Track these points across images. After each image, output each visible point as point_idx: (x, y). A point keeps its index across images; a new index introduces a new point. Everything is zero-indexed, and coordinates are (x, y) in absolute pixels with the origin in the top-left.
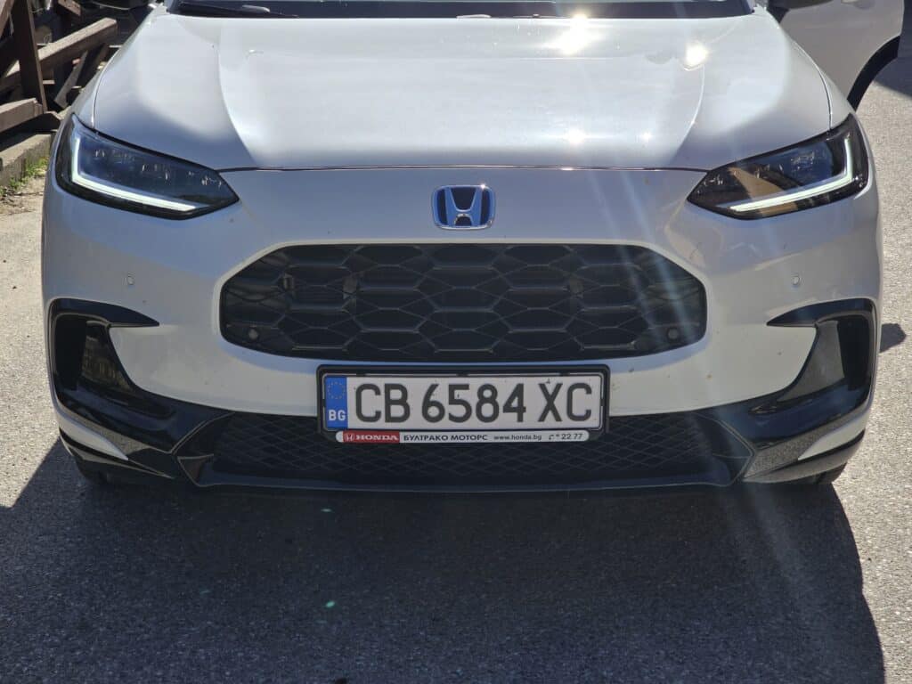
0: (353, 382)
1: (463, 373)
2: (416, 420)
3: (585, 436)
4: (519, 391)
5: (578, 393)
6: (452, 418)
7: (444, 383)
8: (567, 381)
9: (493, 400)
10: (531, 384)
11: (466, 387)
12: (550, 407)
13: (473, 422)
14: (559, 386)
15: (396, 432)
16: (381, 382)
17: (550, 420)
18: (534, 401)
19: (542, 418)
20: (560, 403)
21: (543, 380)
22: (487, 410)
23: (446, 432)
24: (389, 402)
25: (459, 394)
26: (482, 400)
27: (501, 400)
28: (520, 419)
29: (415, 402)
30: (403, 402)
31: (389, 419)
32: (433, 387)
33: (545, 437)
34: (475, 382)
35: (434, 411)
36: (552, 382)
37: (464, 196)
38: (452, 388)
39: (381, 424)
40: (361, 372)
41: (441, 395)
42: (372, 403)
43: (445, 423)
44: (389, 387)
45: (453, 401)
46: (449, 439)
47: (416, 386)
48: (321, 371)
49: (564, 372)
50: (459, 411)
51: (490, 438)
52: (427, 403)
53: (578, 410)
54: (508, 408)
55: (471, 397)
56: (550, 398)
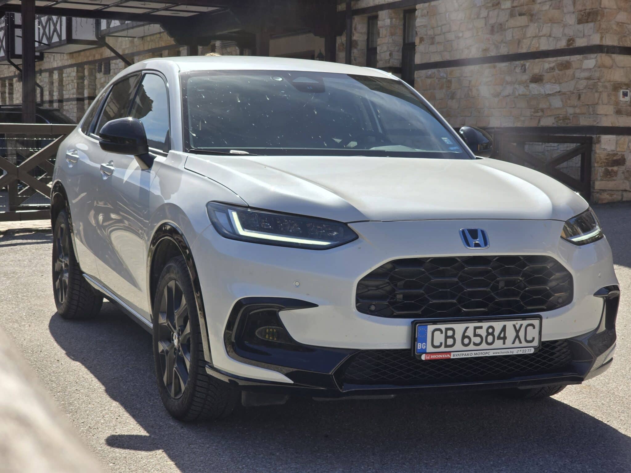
0: (431, 328)
1: (480, 321)
2: (458, 346)
3: (532, 351)
4: (504, 329)
5: (530, 328)
6: (475, 344)
7: (472, 325)
8: (525, 323)
9: (492, 334)
10: (509, 324)
11: (481, 328)
12: (517, 336)
13: (484, 346)
14: (521, 325)
15: (449, 352)
16: (443, 327)
17: (517, 344)
18: (510, 334)
19: (513, 343)
20: (522, 334)
21: (514, 322)
22: (490, 339)
23: (472, 352)
24: (447, 337)
25: (478, 331)
26: (488, 334)
27: (496, 334)
28: (504, 343)
29: (458, 337)
30: (453, 337)
31: (446, 346)
32: (467, 328)
33: (515, 352)
34: (485, 325)
35: (466, 341)
36: (518, 323)
37: (474, 233)
38: (476, 328)
39: (442, 349)
40: (435, 323)
41: (470, 333)
42: (439, 338)
43: (471, 347)
44: (447, 329)
45: (475, 335)
46: (473, 355)
47: (459, 328)
48: (414, 324)
49: (524, 318)
50: (477, 340)
51: (491, 354)
52: (464, 337)
53: (529, 338)
54: (499, 338)
55: (483, 332)
56: (517, 332)
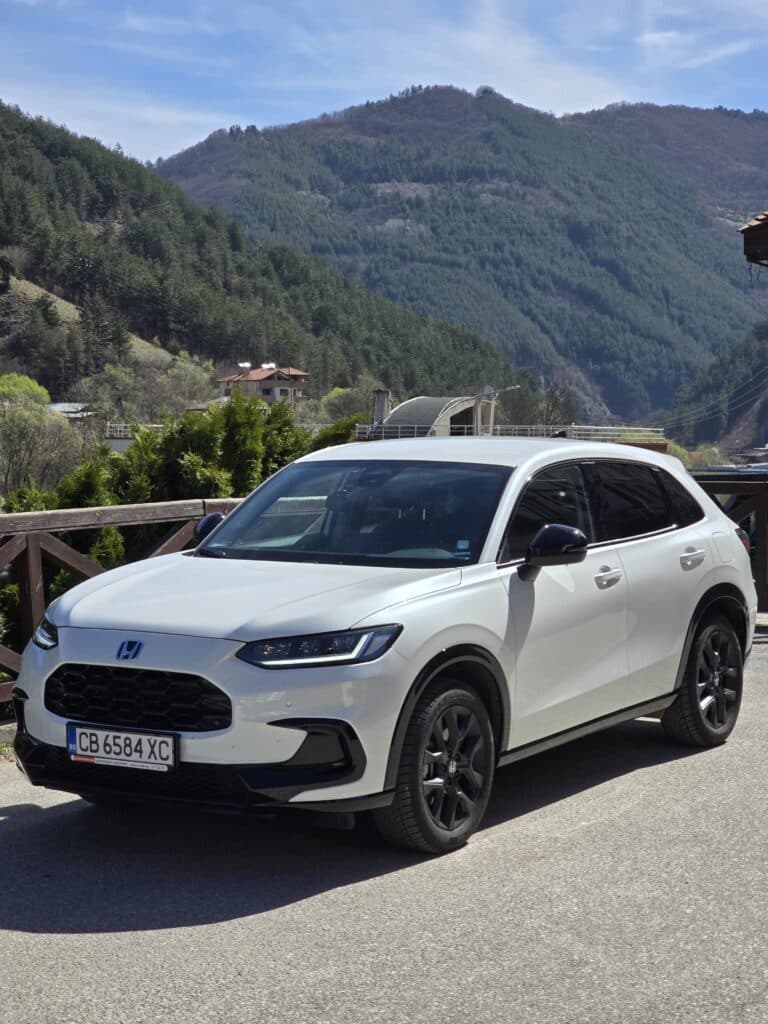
0: (79, 731)
1: (118, 730)
2: (101, 753)
3: (166, 769)
4: (139, 742)
5: (163, 745)
6: (115, 753)
7: (112, 734)
8: (159, 739)
9: (129, 745)
10: (145, 738)
11: (119, 737)
12: (152, 752)
13: (123, 756)
14: (155, 741)
15: (94, 757)
16: (88, 731)
17: (152, 759)
18: (146, 749)
19: (150, 757)
20: (156, 749)
21: (149, 737)
22: (128, 750)
23: (112, 761)
24: (92, 742)
25: (117, 740)
26: (126, 745)
27: (133, 745)
28: (141, 756)
29: (101, 743)
30: (96, 742)
31: (91, 751)
32: (107, 736)
33: (151, 767)
34: (123, 735)
35: (108, 749)
36: (153, 738)
37: (131, 645)
38: (115, 737)
39: (88, 753)
40: (81, 726)
41: (110, 741)
42: (86, 742)
43: (112, 755)
44: (91, 734)
45: (115, 744)
46: (113, 763)
47: (101, 734)
48: (68, 724)
49: (157, 734)
50: (117, 749)
51: (129, 765)
52: (106, 745)
53: (164, 755)
54: (136, 750)
55: (121, 742)
56: (152, 747)
